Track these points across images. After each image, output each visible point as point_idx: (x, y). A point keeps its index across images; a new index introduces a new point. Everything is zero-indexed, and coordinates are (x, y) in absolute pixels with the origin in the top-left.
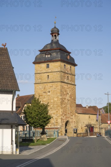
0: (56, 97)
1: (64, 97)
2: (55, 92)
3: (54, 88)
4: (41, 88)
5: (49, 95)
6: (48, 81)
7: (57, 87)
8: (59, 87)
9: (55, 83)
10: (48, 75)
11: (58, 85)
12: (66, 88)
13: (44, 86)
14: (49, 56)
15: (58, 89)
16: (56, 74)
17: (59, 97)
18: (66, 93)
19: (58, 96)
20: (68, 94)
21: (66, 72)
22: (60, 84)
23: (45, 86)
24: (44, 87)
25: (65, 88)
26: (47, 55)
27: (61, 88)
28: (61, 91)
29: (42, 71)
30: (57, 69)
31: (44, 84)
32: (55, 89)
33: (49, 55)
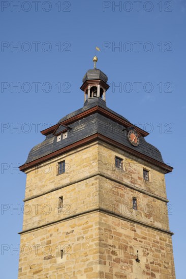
0: (82, 269)
1: (115, 270)
2: (82, 249)
3: (76, 237)
4: (40, 243)
5: (61, 268)
6: (59, 217)
7: (86, 230)
8: (94, 232)
9: (81, 217)
10: (60, 195)
11: (90, 224)
12: (127, 236)
13: (49, 235)
14: (65, 136)
15: (91, 236)
16: (83, 187)
17: (93, 266)
18: (127, 256)
19: (92, 263)
20: (137, 260)
21: (127, 181)
22: (98, 220)
23: (51, 235)
24: (46, 241)
25: (120, 234)
26: (60, 137)
27: (101, 234)
28: (102, 244)
29: (43, 186)
30: (88, 168)
31: (48, 228)
32: (81, 241)
33: (66, 134)
